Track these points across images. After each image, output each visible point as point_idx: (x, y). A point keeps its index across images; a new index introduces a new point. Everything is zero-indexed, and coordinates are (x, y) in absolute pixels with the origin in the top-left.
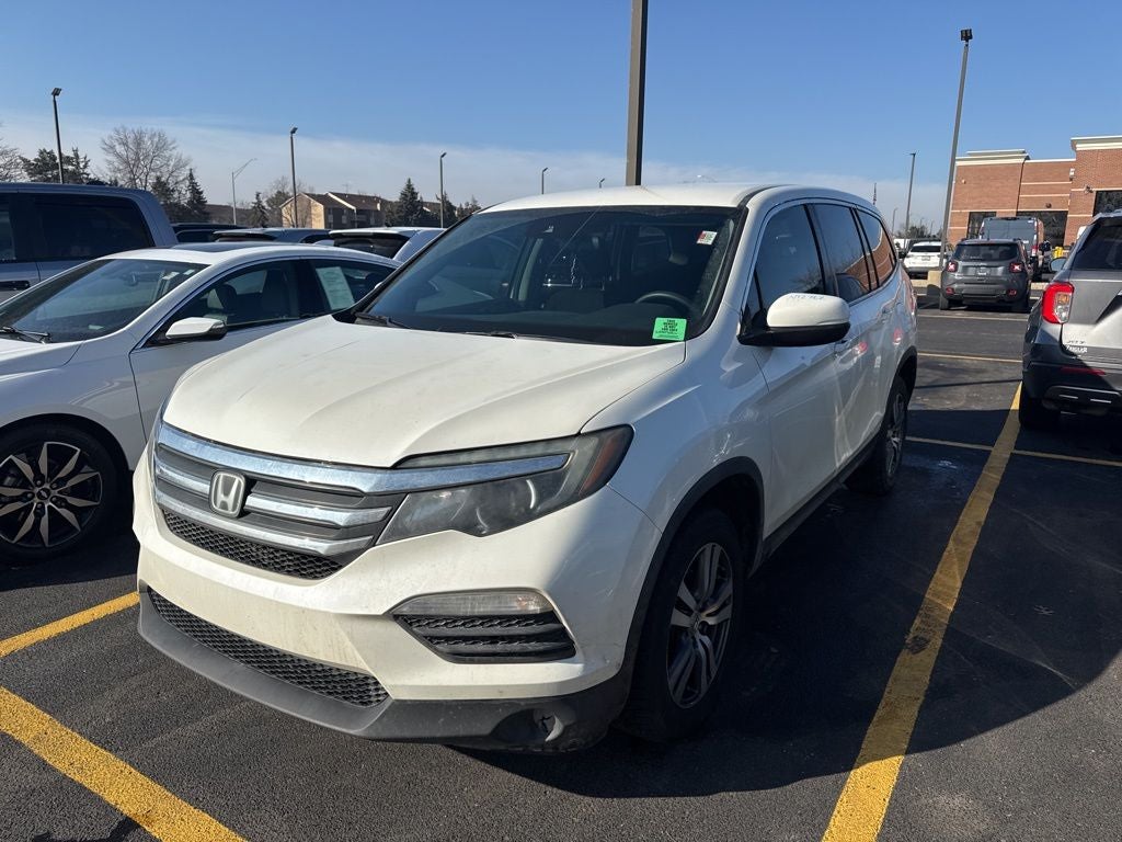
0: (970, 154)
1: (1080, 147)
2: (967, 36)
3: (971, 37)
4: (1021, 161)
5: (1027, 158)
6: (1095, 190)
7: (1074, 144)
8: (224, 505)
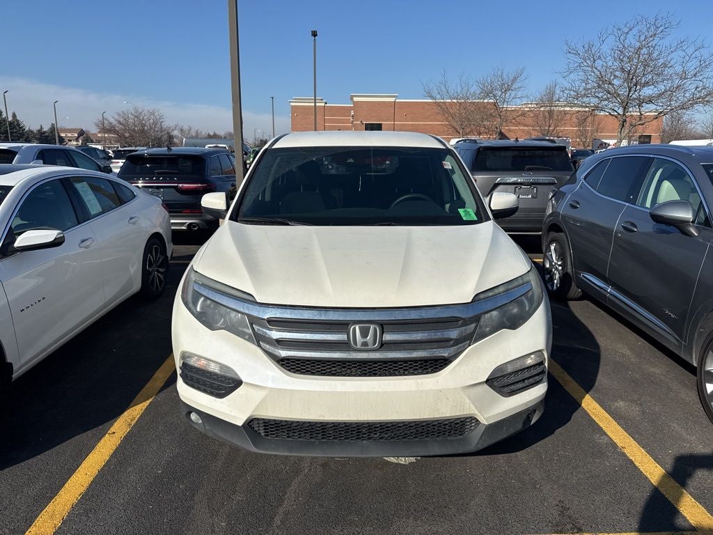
0: (295, 99)
1: (356, 99)
2: (314, 34)
3: (316, 35)
4: (323, 104)
5: (326, 103)
6: (364, 123)
7: (352, 97)
8: (365, 344)
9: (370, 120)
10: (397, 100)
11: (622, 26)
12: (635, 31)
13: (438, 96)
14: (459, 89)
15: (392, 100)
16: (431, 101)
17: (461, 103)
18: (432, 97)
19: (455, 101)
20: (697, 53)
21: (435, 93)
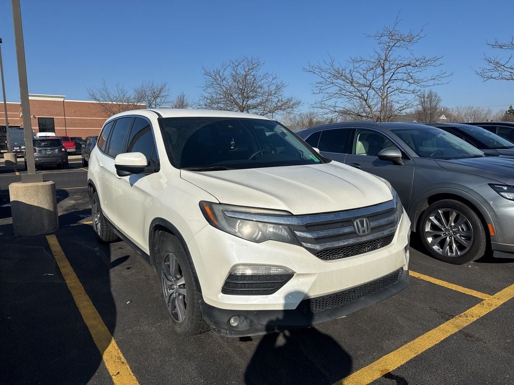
6: (37, 117)
8: (364, 231)
9: (42, 115)
10: (65, 101)
11: (234, 62)
12: (241, 66)
13: (101, 99)
14: (117, 95)
15: (62, 100)
16: (96, 102)
17: (119, 105)
18: (96, 99)
19: (115, 103)
20: (274, 81)
21: (98, 97)
